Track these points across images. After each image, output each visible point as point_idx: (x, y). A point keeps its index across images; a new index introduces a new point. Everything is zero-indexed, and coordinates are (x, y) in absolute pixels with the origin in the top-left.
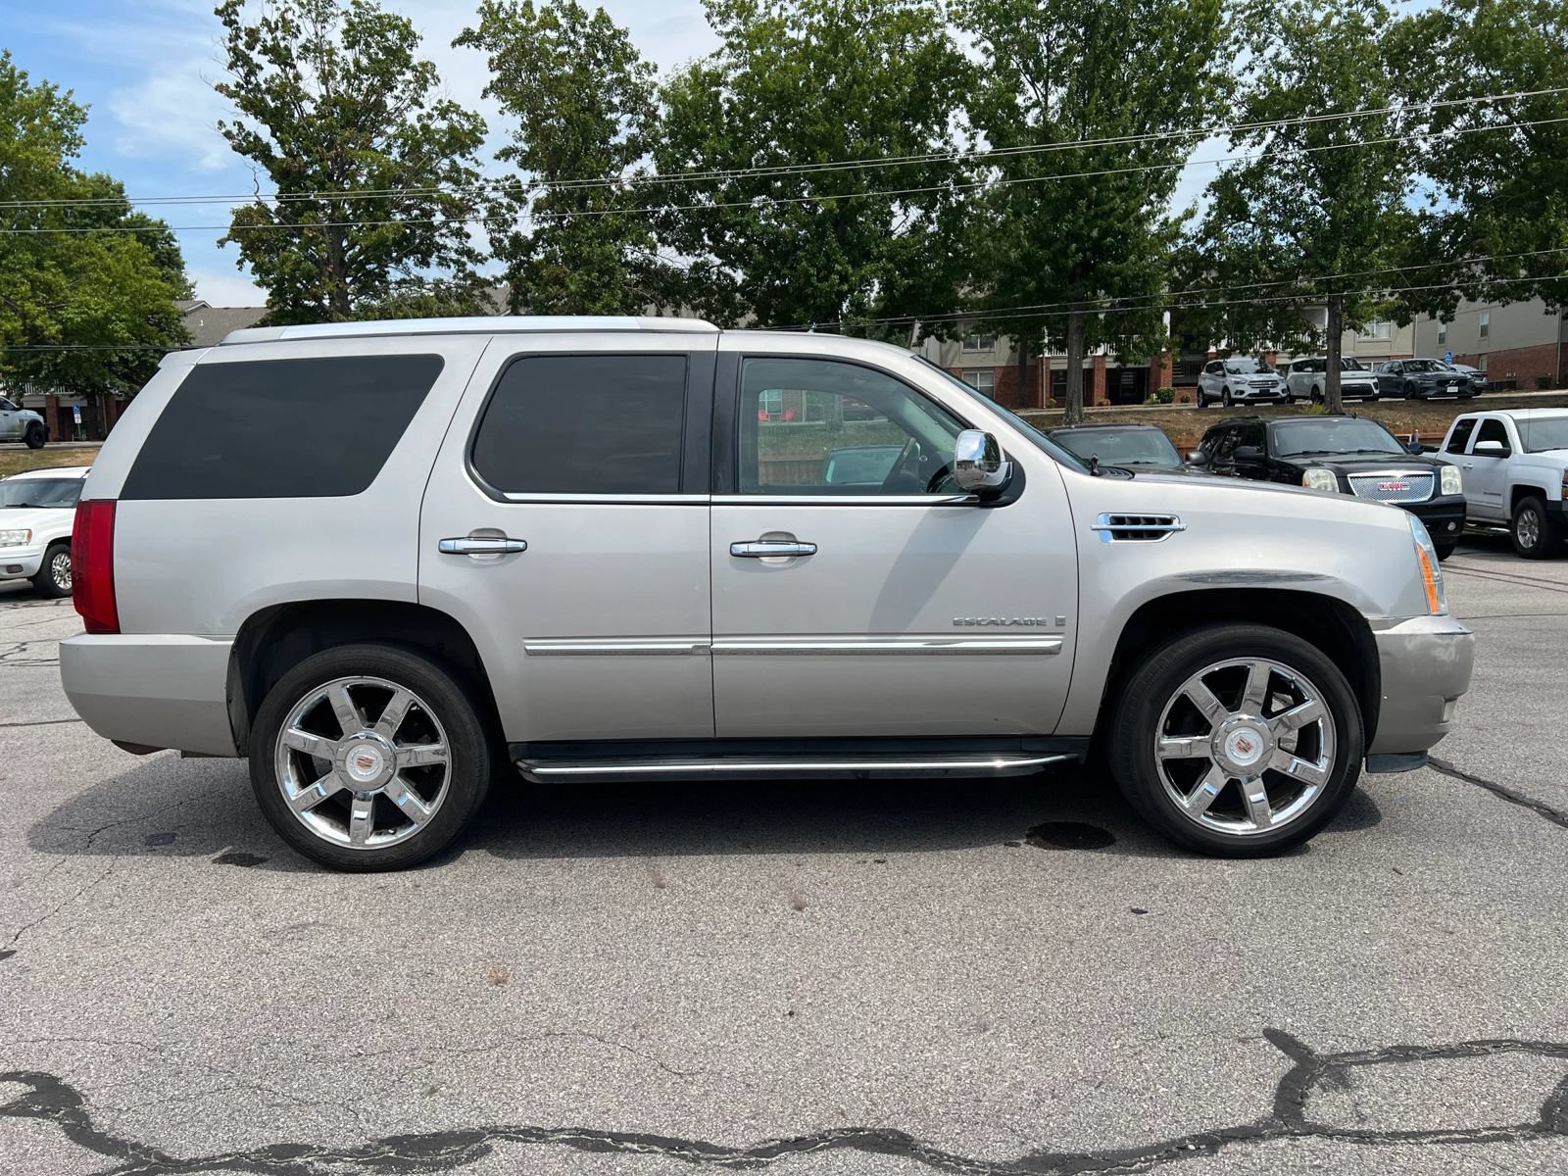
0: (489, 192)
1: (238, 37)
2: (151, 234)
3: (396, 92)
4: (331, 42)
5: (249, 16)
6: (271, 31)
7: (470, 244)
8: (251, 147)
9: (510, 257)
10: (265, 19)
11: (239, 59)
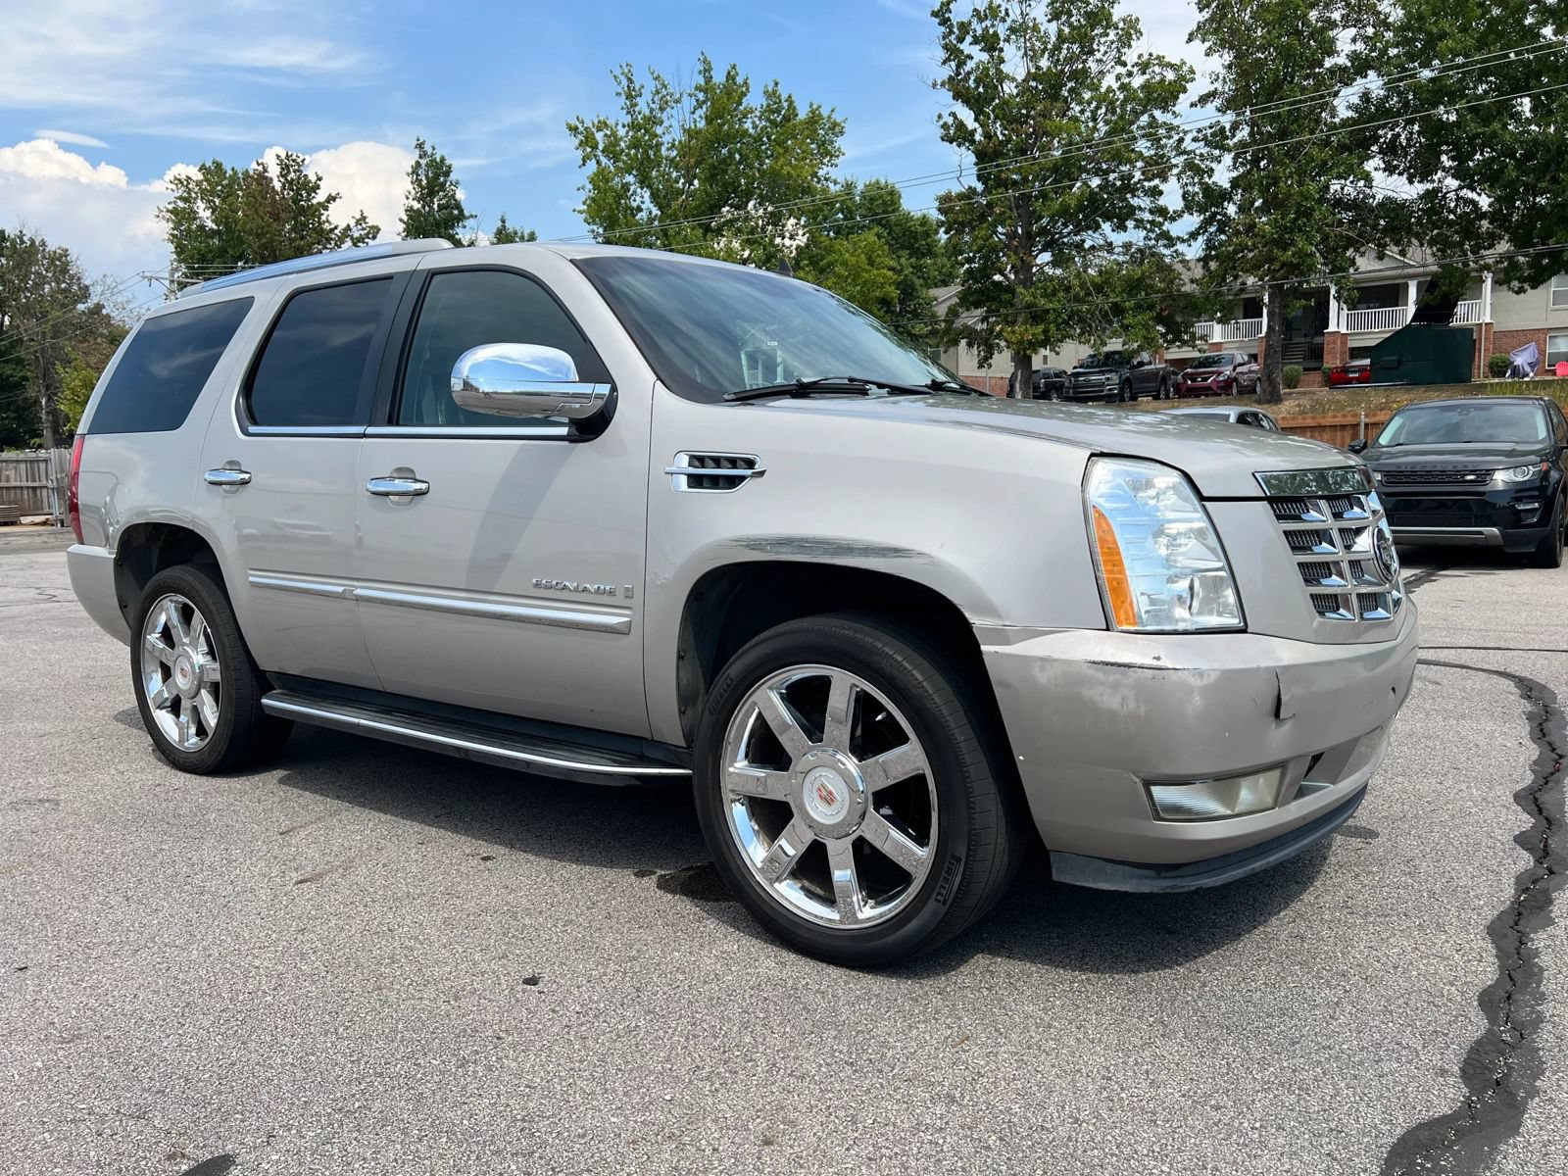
0: (1188, 144)
1: (951, 32)
2: (913, 229)
3: (1098, 55)
4: (1035, 19)
5: (960, 12)
6: (981, 20)
7: (1162, 201)
8: (958, 135)
9: (1201, 211)
10: (975, 10)
11: (954, 53)
